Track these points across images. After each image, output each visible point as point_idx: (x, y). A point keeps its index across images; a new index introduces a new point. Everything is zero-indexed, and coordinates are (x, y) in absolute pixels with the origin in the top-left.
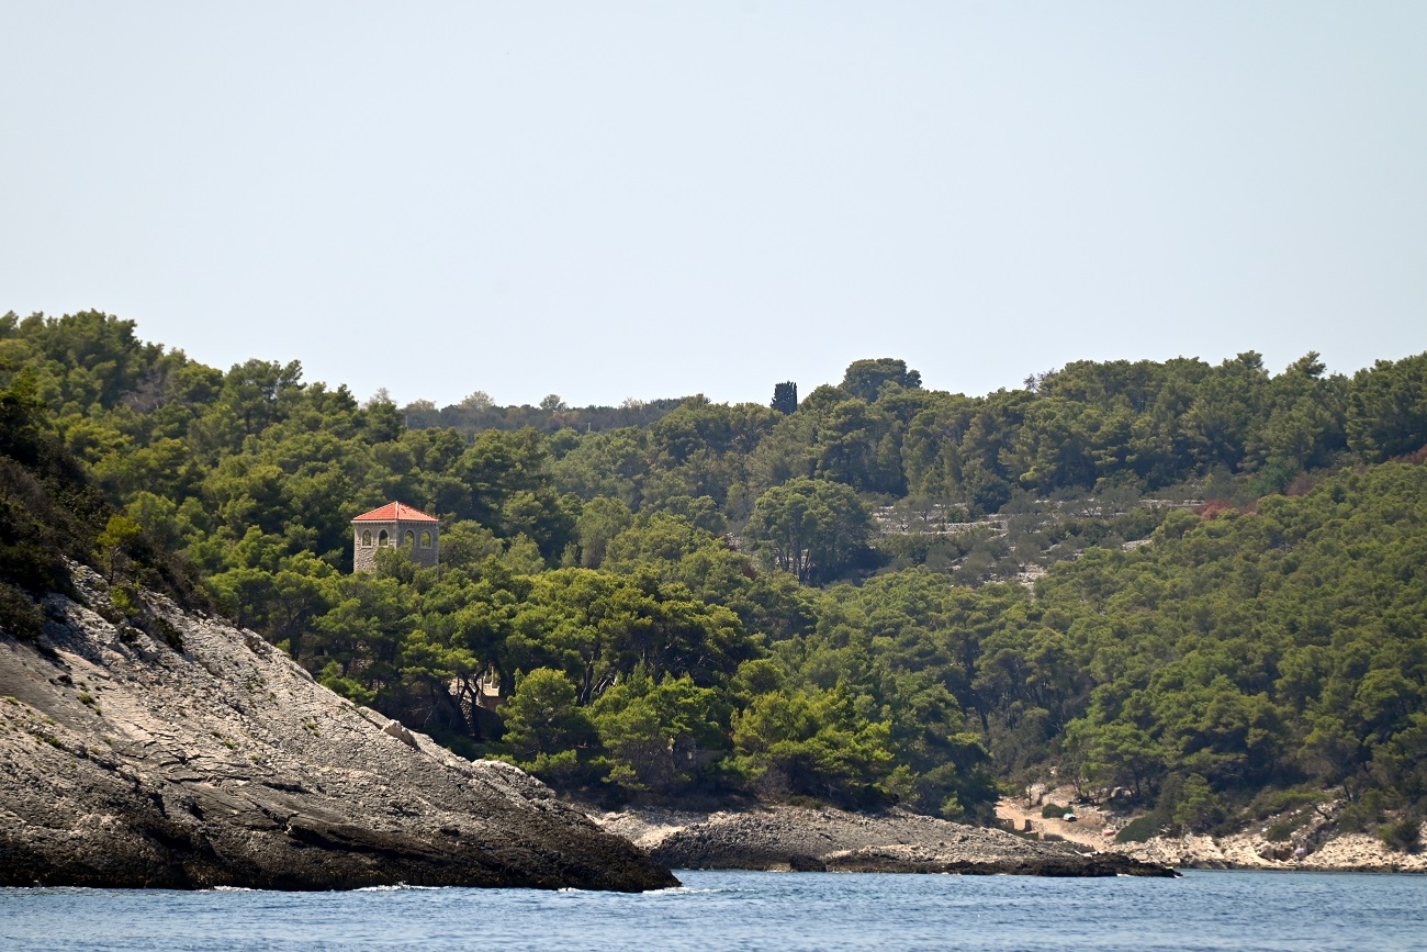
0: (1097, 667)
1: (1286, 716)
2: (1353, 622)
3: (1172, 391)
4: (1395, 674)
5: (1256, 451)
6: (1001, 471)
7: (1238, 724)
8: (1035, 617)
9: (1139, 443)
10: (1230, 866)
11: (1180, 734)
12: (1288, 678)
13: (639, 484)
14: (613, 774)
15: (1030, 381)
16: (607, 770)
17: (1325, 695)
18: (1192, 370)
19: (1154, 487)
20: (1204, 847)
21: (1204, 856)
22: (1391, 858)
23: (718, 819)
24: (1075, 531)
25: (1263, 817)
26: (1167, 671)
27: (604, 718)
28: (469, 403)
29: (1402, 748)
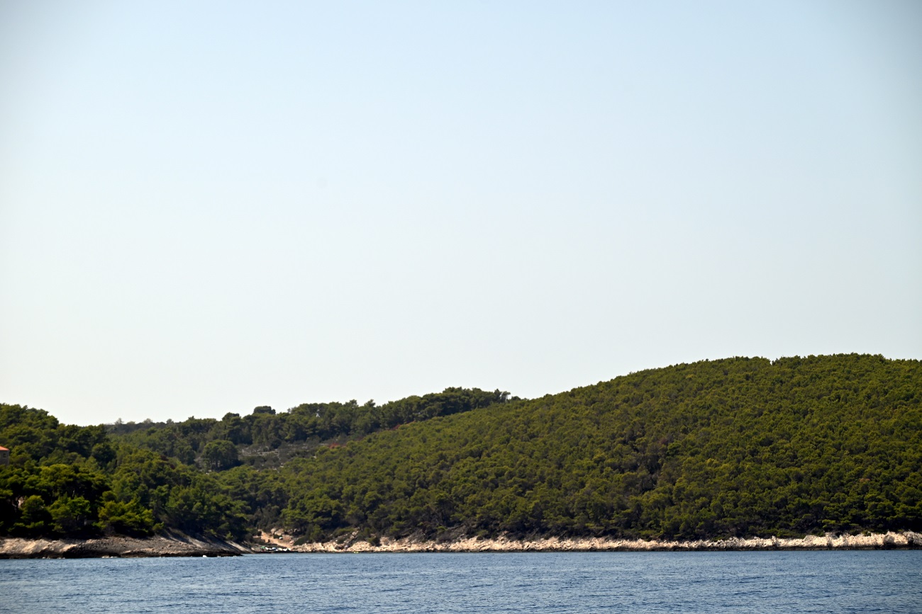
0: (291, 494)
1: (344, 506)
2: (365, 478)
3: (330, 412)
4: (375, 493)
5: (354, 429)
6: (280, 437)
7: (329, 509)
8: (276, 479)
9: (319, 427)
10: (326, 552)
11: (312, 512)
12: (345, 495)
13: (173, 443)
14: (55, 528)
15: (289, 410)
16: (53, 527)
17: (355, 500)
18: (336, 406)
19: (323, 440)
20: (319, 546)
21: (318, 549)
22: (372, 548)
23: (90, 542)
24: (298, 453)
25: (336, 537)
26: (310, 493)
27: (53, 511)
28: (146, 422)
29: (376, 515)
